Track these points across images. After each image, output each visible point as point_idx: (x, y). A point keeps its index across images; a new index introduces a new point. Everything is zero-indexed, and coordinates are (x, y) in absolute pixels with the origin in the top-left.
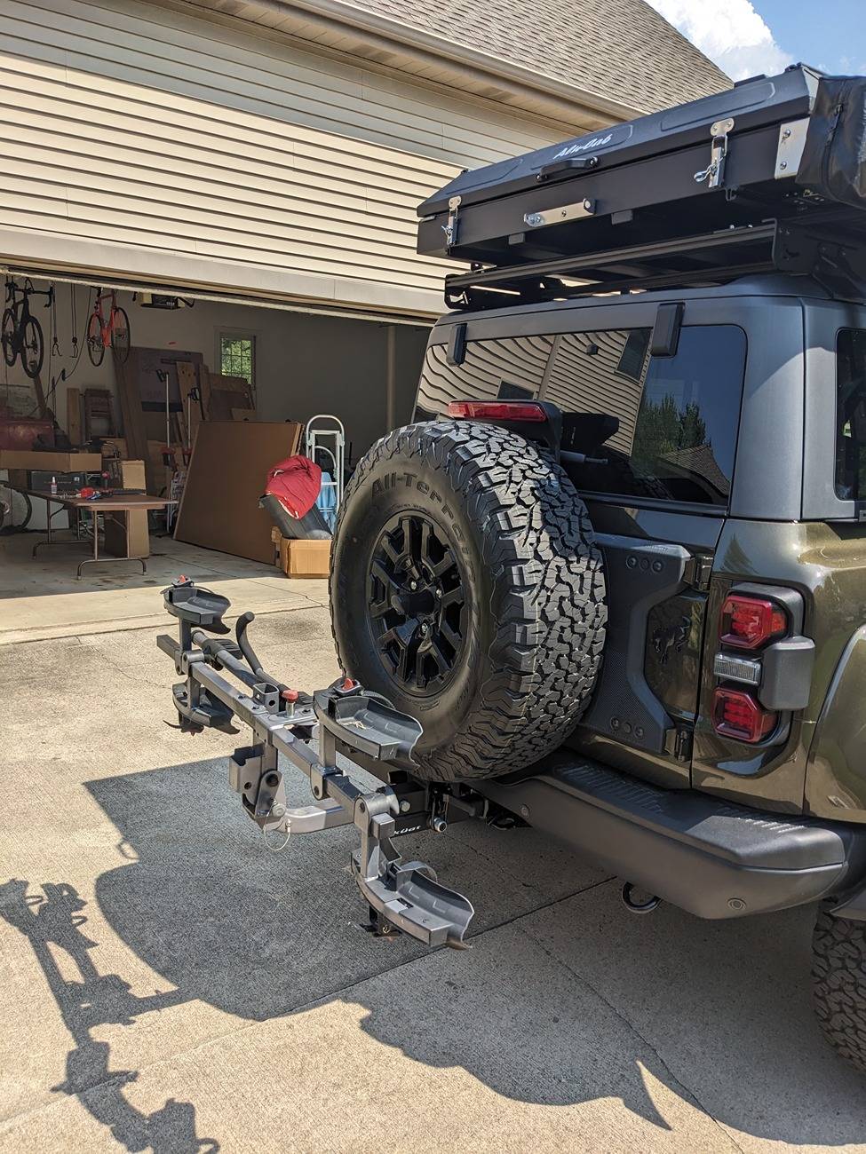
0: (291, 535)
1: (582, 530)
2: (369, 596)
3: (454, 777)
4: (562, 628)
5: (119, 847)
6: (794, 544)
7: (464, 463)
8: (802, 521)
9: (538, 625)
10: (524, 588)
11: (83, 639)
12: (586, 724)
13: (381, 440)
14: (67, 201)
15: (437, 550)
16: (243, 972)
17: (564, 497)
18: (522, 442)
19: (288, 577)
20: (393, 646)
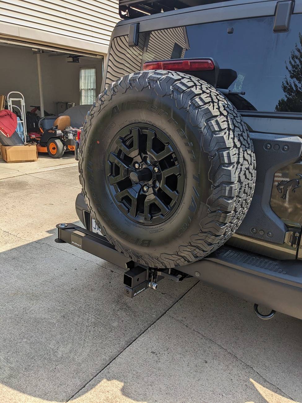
0: (6, 144)
7: (184, 92)
9: (237, 185)
10: (230, 164)
15: (159, 146)
16: (51, 369)
19: (7, 163)
20: (127, 199)
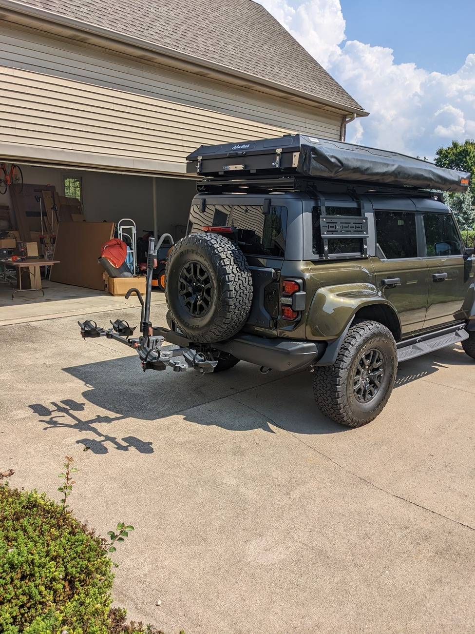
0: (114, 275)
1: (245, 265)
2: (180, 289)
3: (210, 339)
4: (240, 293)
5: (85, 385)
6: (302, 266)
7: (210, 246)
8: (303, 260)
9: (234, 292)
10: (229, 281)
11: (30, 323)
12: (248, 323)
13: (182, 239)
14: (15, 128)
15: (202, 272)
17: (239, 256)
18: (227, 239)
19: (114, 296)
20: (189, 304)
